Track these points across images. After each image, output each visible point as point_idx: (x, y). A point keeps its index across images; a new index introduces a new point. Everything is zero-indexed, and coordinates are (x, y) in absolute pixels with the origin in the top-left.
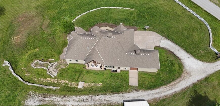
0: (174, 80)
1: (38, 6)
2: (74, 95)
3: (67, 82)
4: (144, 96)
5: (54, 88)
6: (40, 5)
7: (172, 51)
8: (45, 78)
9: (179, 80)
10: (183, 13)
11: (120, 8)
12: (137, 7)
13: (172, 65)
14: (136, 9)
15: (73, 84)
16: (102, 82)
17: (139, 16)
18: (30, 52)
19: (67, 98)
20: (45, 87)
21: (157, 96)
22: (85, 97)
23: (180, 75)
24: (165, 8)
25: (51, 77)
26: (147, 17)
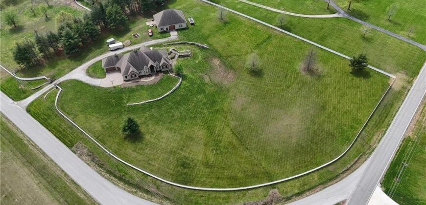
0: (94, 64)
1: (228, 91)
6: (228, 92)
7: (92, 79)
10: (77, 116)
11: (142, 103)
12: (125, 111)
13: (93, 71)
14: (124, 107)
17: (121, 99)
18: (200, 59)
19: (156, 42)
21: (104, 55)
23: (89, 67)
24: (94, 118)
26: (113, 101)
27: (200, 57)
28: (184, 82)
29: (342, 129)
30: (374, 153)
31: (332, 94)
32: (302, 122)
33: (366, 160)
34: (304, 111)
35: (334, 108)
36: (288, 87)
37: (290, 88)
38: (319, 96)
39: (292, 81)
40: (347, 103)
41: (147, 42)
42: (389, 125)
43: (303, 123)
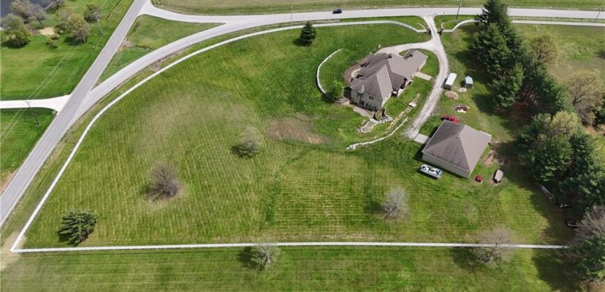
2: (420, 110)
3: (403, 112)
4: (442, 78)
5: (406, 120)
7: (408, 49)
8: (388, 126)
9: (438, 57)
10: (368, 27)
14: (341, 48)
15: (408, 110)
16: (417, 93)
17: (353, 49)
19: (421, 115)
20: (402, 125)
22: (426, 106)
23: (435, 55)
24: (353, 33)
25: (391, 122)
26: (357, 46)
27: (344, 136)
28: (319, 95)
29: (102, 141)
30: (62, 136)
31: (121, 174)
32: (152, 125)
33: (71, 127)
34: (154, 137)
35: (115, 159)
36: (187, 153)
37: (184, 153)
38: (141, 163)
39: (186, 162)
40: (99, 173)
41: (432, 108)
42: (38, 174)
43: (150, 124)
